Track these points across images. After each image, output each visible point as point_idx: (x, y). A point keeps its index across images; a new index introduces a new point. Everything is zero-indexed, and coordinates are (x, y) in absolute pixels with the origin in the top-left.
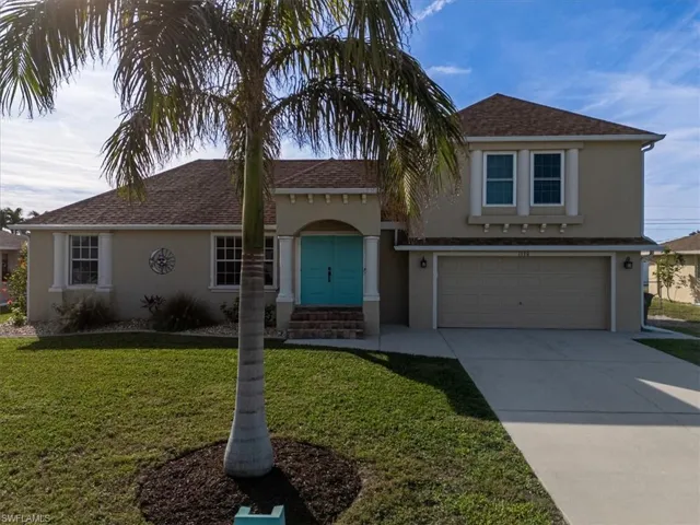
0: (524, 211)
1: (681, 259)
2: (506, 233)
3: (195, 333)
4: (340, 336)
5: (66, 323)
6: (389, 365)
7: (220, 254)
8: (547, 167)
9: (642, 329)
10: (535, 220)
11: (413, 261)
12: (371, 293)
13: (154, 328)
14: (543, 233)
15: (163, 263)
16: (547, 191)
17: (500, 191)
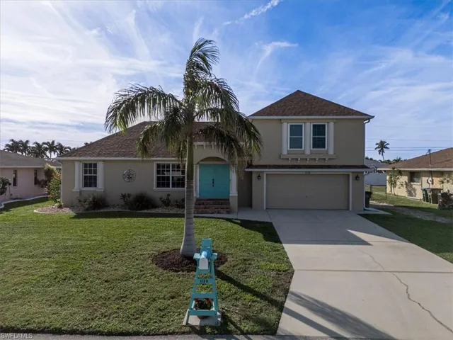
0: (308, 152)
1: (400, 173)
2: (299, 163)
3: (149, 211)
4: (219, 213)
5: (87, 206)
6: (241, 225)
7: (158, 172)
8: (319, 130)
9: (365, 210)
10: (313, 157)
11: (254, 177)
12: (234, 192)
13: (129, 209)
14: (317, 163)
15: (130, 177)
16: (319, 142)
17: (296, 142)
